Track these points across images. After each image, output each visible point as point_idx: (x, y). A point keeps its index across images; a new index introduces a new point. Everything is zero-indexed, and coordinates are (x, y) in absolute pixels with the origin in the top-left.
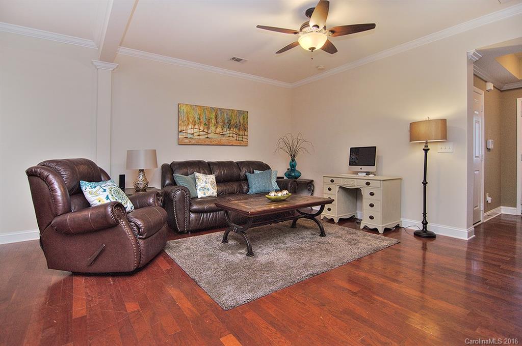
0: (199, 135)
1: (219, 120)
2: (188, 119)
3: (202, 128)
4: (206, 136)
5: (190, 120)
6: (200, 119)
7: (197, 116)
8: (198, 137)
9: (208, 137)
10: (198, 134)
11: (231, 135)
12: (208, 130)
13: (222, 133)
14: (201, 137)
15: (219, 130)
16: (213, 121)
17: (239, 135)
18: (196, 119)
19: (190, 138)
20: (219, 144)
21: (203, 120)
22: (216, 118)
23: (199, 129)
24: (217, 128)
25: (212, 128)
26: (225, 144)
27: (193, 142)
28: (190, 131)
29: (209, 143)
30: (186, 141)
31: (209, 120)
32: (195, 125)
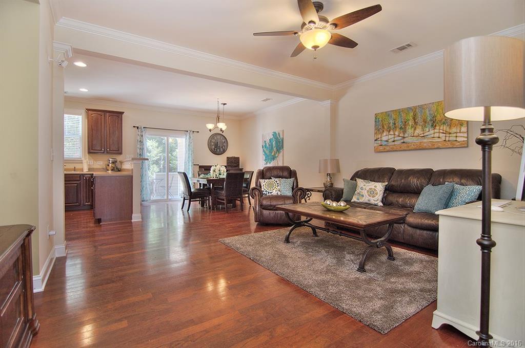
0: (394, 141)
1: (419, 120)
2: (383, 127)
3: (397, 133)
4: (402, 141)
5: (386, 127)
6: (395, 124)
7: (392, 122)
8: (393, 143)
9: (404, 142)
10: (393, 139)
11: (437, 135)
12: (404, 134)
13: (422, 135)
14: (396, 143)
15: (418, 131)
16: (411, 123)
17: (450, 133)
18: (391, 124)
19: (385, 145)
20: (418, 148)
21: (399, 124)
22: (414, 119)
23: (394, 135)
24: (415, 129)
25: (410, 131)
26: (427, 147)
27: (388, 148)
28: (384, 138)
29: (406, 149)
30: (381, 148)
31: (405, 123)
32: (389, 131)
